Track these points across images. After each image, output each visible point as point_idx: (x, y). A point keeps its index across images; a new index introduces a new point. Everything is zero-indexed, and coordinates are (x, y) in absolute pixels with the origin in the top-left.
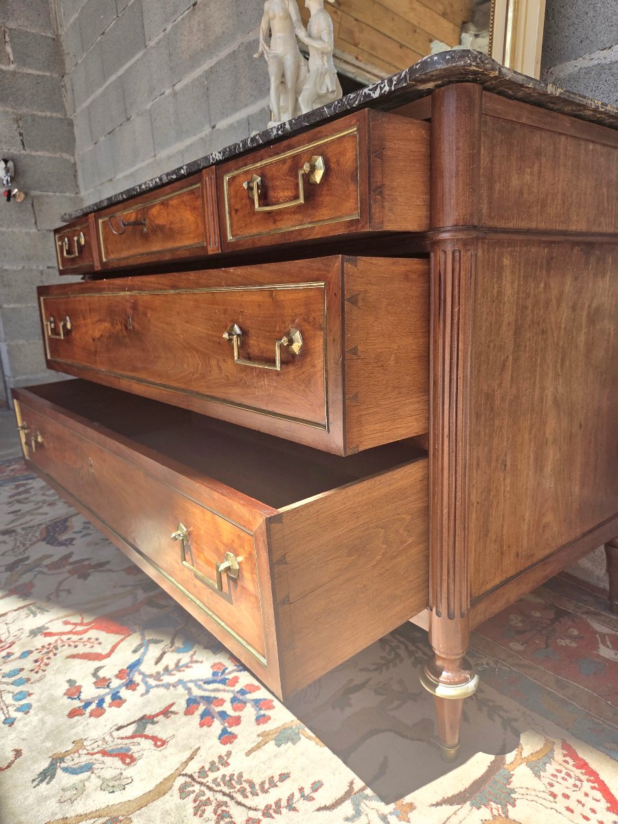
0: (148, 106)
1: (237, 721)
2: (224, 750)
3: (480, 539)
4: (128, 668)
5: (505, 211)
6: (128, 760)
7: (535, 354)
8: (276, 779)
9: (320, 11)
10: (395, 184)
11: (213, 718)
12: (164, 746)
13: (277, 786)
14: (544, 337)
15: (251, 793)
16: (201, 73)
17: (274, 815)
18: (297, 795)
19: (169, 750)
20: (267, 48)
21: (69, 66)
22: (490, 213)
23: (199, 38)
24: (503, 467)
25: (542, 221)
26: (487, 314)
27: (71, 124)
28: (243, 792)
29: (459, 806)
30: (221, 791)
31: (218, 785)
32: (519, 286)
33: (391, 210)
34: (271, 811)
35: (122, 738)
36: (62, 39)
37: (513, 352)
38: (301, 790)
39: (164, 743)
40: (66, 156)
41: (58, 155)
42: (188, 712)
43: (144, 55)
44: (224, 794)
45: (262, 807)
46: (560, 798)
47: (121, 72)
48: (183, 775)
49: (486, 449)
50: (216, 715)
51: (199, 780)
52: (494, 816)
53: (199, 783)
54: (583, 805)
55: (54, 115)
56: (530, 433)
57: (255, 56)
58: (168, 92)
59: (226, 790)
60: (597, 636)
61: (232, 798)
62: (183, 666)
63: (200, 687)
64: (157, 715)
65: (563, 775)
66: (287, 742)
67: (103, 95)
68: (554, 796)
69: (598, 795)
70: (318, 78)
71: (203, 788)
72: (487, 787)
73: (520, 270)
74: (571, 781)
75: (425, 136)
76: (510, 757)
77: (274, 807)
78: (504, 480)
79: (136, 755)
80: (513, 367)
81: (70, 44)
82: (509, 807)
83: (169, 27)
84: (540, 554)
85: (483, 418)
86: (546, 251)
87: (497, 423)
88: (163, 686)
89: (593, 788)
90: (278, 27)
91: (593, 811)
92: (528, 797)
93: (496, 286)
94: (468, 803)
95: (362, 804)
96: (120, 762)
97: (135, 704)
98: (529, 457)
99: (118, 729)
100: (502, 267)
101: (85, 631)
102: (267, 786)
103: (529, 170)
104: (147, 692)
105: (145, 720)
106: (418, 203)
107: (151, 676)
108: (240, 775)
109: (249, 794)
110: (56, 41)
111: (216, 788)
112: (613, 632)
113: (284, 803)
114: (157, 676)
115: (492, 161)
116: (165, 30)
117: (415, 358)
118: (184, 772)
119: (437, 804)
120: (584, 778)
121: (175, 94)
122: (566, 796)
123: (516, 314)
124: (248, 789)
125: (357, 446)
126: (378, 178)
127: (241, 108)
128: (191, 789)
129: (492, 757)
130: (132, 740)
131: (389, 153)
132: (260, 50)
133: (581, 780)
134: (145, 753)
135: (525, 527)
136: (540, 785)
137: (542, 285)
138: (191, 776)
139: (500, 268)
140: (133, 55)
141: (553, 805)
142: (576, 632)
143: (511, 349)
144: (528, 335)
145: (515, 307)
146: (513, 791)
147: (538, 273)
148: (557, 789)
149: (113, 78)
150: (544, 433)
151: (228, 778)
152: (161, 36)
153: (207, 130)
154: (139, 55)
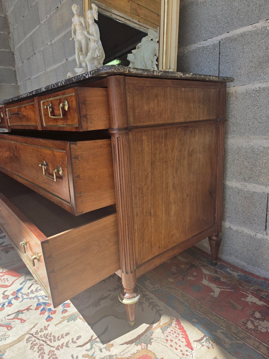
0: (42, 49)
1: (55, 312)
2: (47, 323)
3: (140, 243)
4: (17, 291)
5: (142, 119)
6: (9, 328)
7: (162, 171)
8: (64, 335)
9: (93, 23)
10: (92, 113)
11: (46, 311)
12: (24, 323)
13: (64, 338)
14: (166, 164)
15: (54, 341)
16: (61, 37)
17: (60, 349)
18: (71, 341)
19: (26, 324)
20: (75, 36)
21: (11, 29)
22: (134, 121)
24: (150, 215)
25: (161, 121)
26: (137, 158)
27: (13, 54)
28: (50, 340)
29: (130, 345)
30: (42, 340)
31: (42, 337)
32: (151, 146)
33: (91, 123)
34: (59, 348)
35: (9, 319)
36: (8, 17)
37: (151, 171)
38: (73, 339)
39: (24, 321)
40: (11, 68)
41: (8, 68)
42: (36, 309)
43: (40, 27)
44: (43, 341)
45: (56, 346)
46: (169, 341)
47: (31, 34)
48: (29, 334)
49: (141, 209)
50: (47, 310)
51: (35, 336)
52: (142, 349)
53: (35, 337)
54: (177, 344)
55: (6, 50)
56: (162, 200)
57: (71, 39)
58: (49, 43)
59: (44, 339)
60: (204, 275)
61: (46, 342)
62: (38, 290)
63: (43, 299)
64: (24, 310)
65: (173, 332)
66: (72, 321)
67: (25, 43)
68: (167, 340)
69: (184, 340)
70: (93, 51)
71: (36, 339)
72: (143, 337)
73: (151, 140)
74: (175, 335)
75: (105, 94)
76: (155, 325)
77: (60, 346)
78: (151, 219)
79: (13, 326)
80: (151, 177)
81: (11, 20)
82: (149, 345)
83: (48, 17)
84: (171, 246)
85: (138, 197)
86: (164, 131)
87: (145, 198)
88: (29, 298)
89: (183, 337)
90: (78, 28)
91: (180, 346)
92: (157, 341)
93: (140, 148)
94: (134, 343)
95: (94, 345)
96: (6, 329)
97: (17, 305)
98: (163, 210)
99: (8, 316)
100: (143, 140)
101: (3, 276)
102: (60, 338)
103: (152, 103)
104: (22, 301)
105: (20, 312)
106: (104, 119)
107: (25, 294)
108: (51, 334)
109: (52, 341)
110: (6, 18)
111: (41, 339)
112: (210, 274)
113: (65, 344)
114: (28, 294)
115: (134, 102)
116: (47, 17)
117: (108, 176)
118: (30, 333)
119: (123, 344)
120: (180, 333)
121: (52, 45)
122: (172, 341)
123: (151, 157)
124: (53, 339)
125: (83, 212)
126: (84, 112)
128: (31, 339)
129: (148, 325)
130: (12, 320)
131: (88, 102)
132: (73, 37)
133: (179, 334)
134: (16, 325)
135: (163, 236)
136: (163, 336)
137: (163, 144)
138: (32, 334)
139: (142, 141)
140: (35, 27)
141: (166, 344)
142: (196, 274)
143: (150, 170)
144: (158, 164)
145: (150, 154)
146: (152, 339)
147: (161, 140)
148: (169, 338)
149: (28, 36)
150: (169, 200)
151: (46, 335)
152: (45, 20)
153: (65, 61)
154: (37, 27)
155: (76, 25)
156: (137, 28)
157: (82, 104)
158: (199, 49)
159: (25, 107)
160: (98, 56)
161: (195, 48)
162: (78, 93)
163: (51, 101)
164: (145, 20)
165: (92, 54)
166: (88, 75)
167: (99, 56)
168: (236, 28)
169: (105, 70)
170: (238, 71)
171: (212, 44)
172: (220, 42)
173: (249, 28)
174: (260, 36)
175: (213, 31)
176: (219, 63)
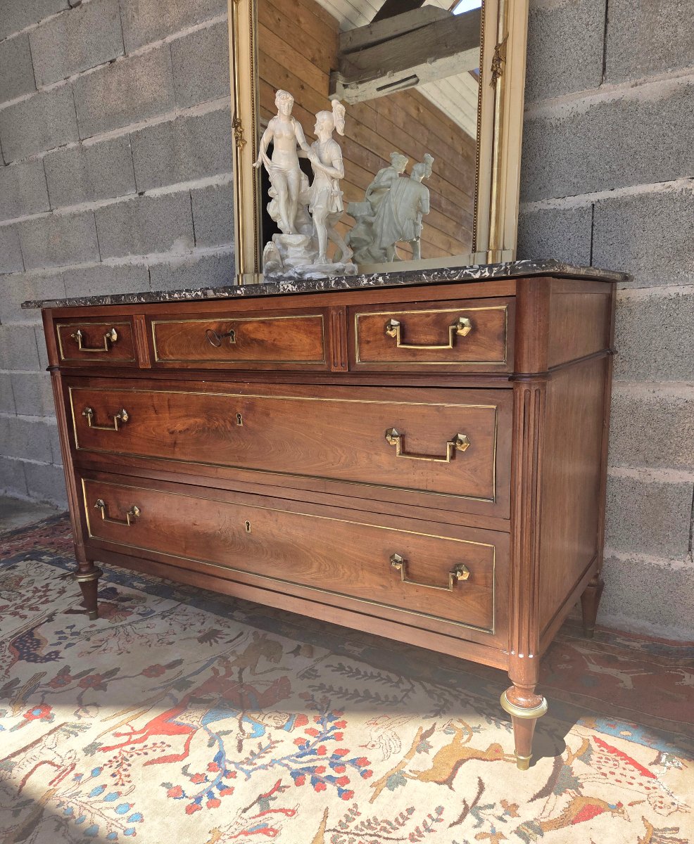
0: (41, 155)
1: (346, 780)
2: (349, 804)
4: (215, 760)
6: (271, 833)
8: (405, 814)
11: (324, 783)
12: (295, 816)
13: (409, 819)
15: (392, 829)
16: (123, 135)
17: (419, 839)
18: (429, 821)
19: (302, 815)
20: (268, 160)
23: (119, 98)
28: (384, 829)
29: (548, 797)
30: (366, 834)
31: (362, 830)
34: (416, 837)
35: (253, 818)
38: (429, 816)
39: (294, 812)
42: (299, 782)
44: (371, 835)
45: (407, 836)
46: (609, 775)
48: (328, 831)
50: (324, 780)
51: (343, 831)
52: (573, 798)
53: (345, 833)
54: (625, 776)
58: (72, 145)
59: (370, 832)
60: (583, 657)
61: (380, 836)
62: (266, 748)
63: (296, 762)
64: (272, 792)
65: (604, 760)
66: (398, 785)
68: (605, 775)
69: (632, 767)
70: (330, 199)
71: (351, 836)
72: (559, 780)
74: (611, 763)
76: (564, 755)
77: (416, 833)
79: (276, 827)
82: (580, 789)
88: (259, 768)
89: (626, 763)
90: (284, 144)
91: (633, 778)
92: (588, 780)
94: (553, 793)
95: (481, 814)
96: (265, 836)
97: (244, 790)
99: (245, 811)
101: (145, 738)
102: (401, 821)
104: (249, 776)
105: (263, 799)
107: (242, 763)
108: (375, 819)
109: (391, 830)
111: (362, 833)
112: (592, 652)
113: (422, 829)
114: (248, 761)
116: (66, 79)
118: (327, 829)
119: (532, 800)
120: (618, 758)
121: (83, 149)
122: (613, 773)
124: (388, 827)
127: (180, 181)
128: (341, 839)
129: (553, 759)
130: (264, 817)
132: (261, 160)
133: (617, 761)
134: (282, 823)
136: (592, 770)
138: (334, 830)
141: (607, 781)
142: (568, 657)
146: (577, 778)
148: (605, 770)
151: (366, 824)
152: (62, 83)
153: (132, 195)
154: (27, 97)
158: (546, 212)
160: (340, 210)
161: (537, 210)
168: (629, 184)
170: (633, 262)
171: (577, 206)
172: (593, 205)
173: (658, 187)
174: (679, 205)
175: (578, 182)
176: (592, 244)
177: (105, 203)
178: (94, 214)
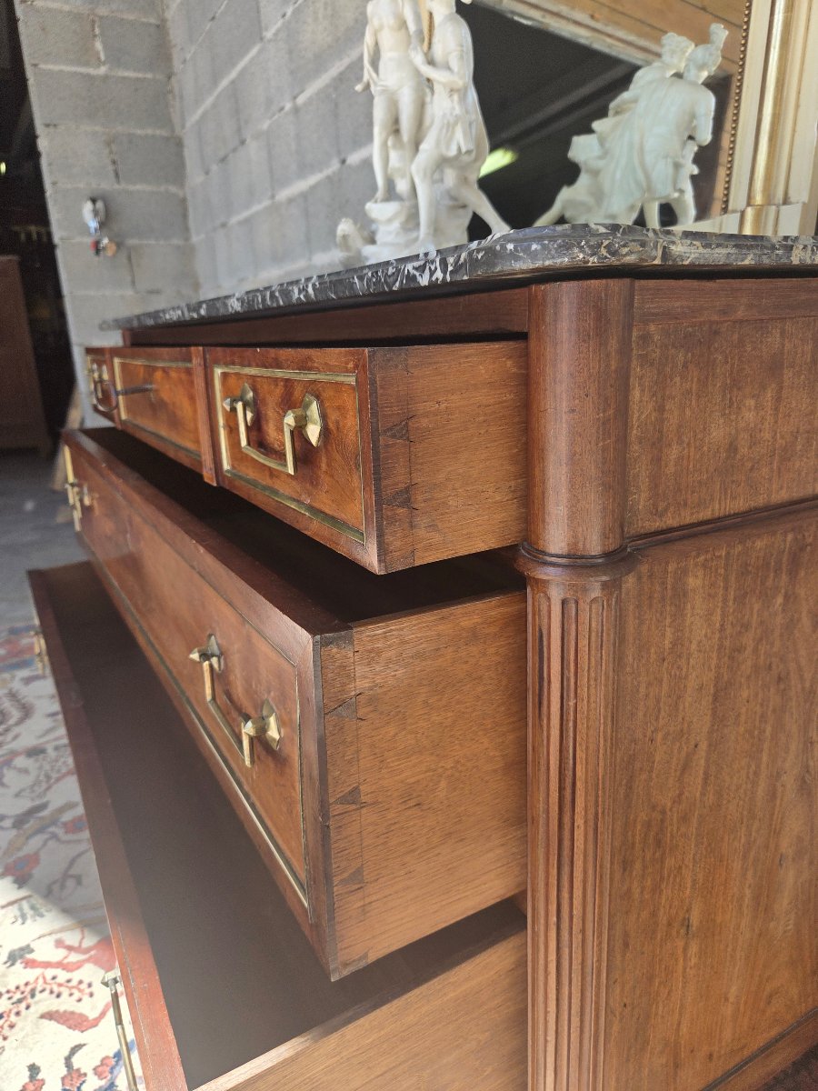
0: (266, 126)
3: (628, 1060)
5: (693, 492)
7: (760, 721)
9: (449, 18)
10: (441, 476)
14: (782, 686)
16: (328, 81)
20: (374, 75)
21: (177, 65)
22: (655, 506)
23: (325, 29)
24: (683, 931)
25: (781, 488)
26: (649, 684)
27: (179, 144)
32: (724, 615)
33: (432, 527)
36: (169, 24)
37: (710, 732)
40: (173, 189)
41: (162, 189)
43: (260, 52)
47: (233, 74)
49: (645, 915)
55: (158, 132)
56: (745, 857)
57: (359, 88)
58: (288, 106)
67: (214, 106)
70: (444, 131)
73: (726, 589)
75: (514, 370)
78: (685, 950)
80: (707, 760)
81: (177, 34)
83: (289, 11)
85: (638, 865)
86: (790, 537)
87: (670, 862)
90: (388, 41)
93: (669, 632)
98: (741, 898)
100: (685, 595)
101: (79, 966)
103: (752, 402)
106: (498, 498)
110: (161, 27)
115: (661, 409)
116: (284, 16)
117: (495, 771)
121: (296, 110)
123: (718, 667)
125: (365, 956)
126: (397, 478)
131: (424, 422)
132: (366, 77)
135: (728, 1010)
137: (780, 600)
139: (680, 595)
140: (247, 51)
143: (705, 729)
144: (745, 694)
145: (714, 655)
147: (769, 583)
149: (224, 83)
150: (777, 846)
152: (279, 24)
153: (335, 166)
154: (254, 51)
155: (381, 27)
156: (583, 41)
157: (394, 436)
159: (165, 370)
160: (464, 150)
162: (373, 383)
163: (253, 377)
164: (614, 10)
165: (438, 143)
166: (432, 273)
167: (468, 152)
169: (534, 256)
177: (313, 180)
178: (304, 196)
